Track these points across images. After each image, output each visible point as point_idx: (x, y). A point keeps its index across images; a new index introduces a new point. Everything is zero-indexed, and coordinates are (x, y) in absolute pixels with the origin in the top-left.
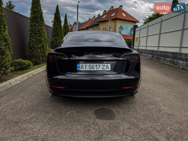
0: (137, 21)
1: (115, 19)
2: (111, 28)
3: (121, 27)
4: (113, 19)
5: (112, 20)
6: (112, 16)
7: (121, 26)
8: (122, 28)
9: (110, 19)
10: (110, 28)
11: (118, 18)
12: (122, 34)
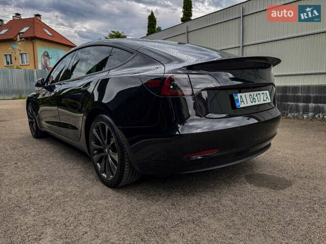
0: (72, 45)
1: (31, 39)
2: (24, 56)
3: (46, 54)
4: (27, 39)
5: (23, 39)
6: (22, 31)
7: (45, 52)
8: (48, 56)
9: (21, 38)
10: (21, 54)
11: (37, 36)
12: (49, 67)
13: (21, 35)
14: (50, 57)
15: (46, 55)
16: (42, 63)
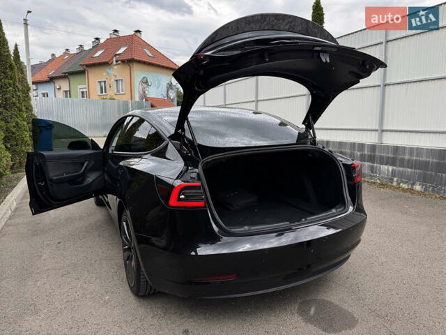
1: (128, 62)
2: (120, 83)
3: (145, 80)
4: (123, 61)
5: (119, 62)
6: (119, 52)
7: (143, 78)
8: (147, 83)
9: (117, 61)
10: (117, 81)
11: (135, 58)
12: (148, 96)
13: (117, 56)
14: (150, 84)
15: (145, 82)
16: (139, 92)
